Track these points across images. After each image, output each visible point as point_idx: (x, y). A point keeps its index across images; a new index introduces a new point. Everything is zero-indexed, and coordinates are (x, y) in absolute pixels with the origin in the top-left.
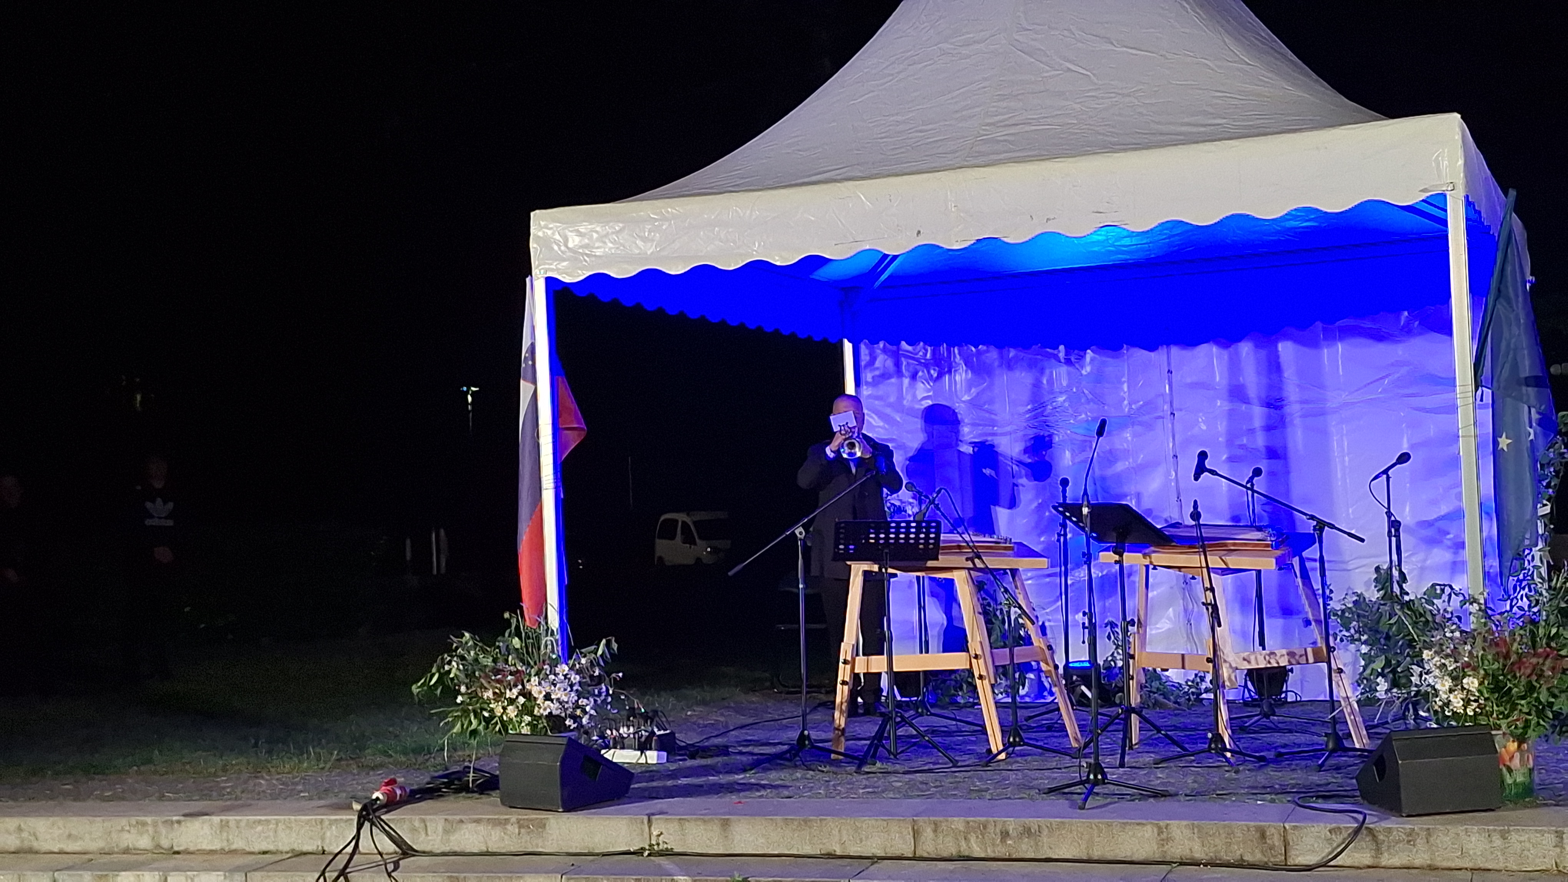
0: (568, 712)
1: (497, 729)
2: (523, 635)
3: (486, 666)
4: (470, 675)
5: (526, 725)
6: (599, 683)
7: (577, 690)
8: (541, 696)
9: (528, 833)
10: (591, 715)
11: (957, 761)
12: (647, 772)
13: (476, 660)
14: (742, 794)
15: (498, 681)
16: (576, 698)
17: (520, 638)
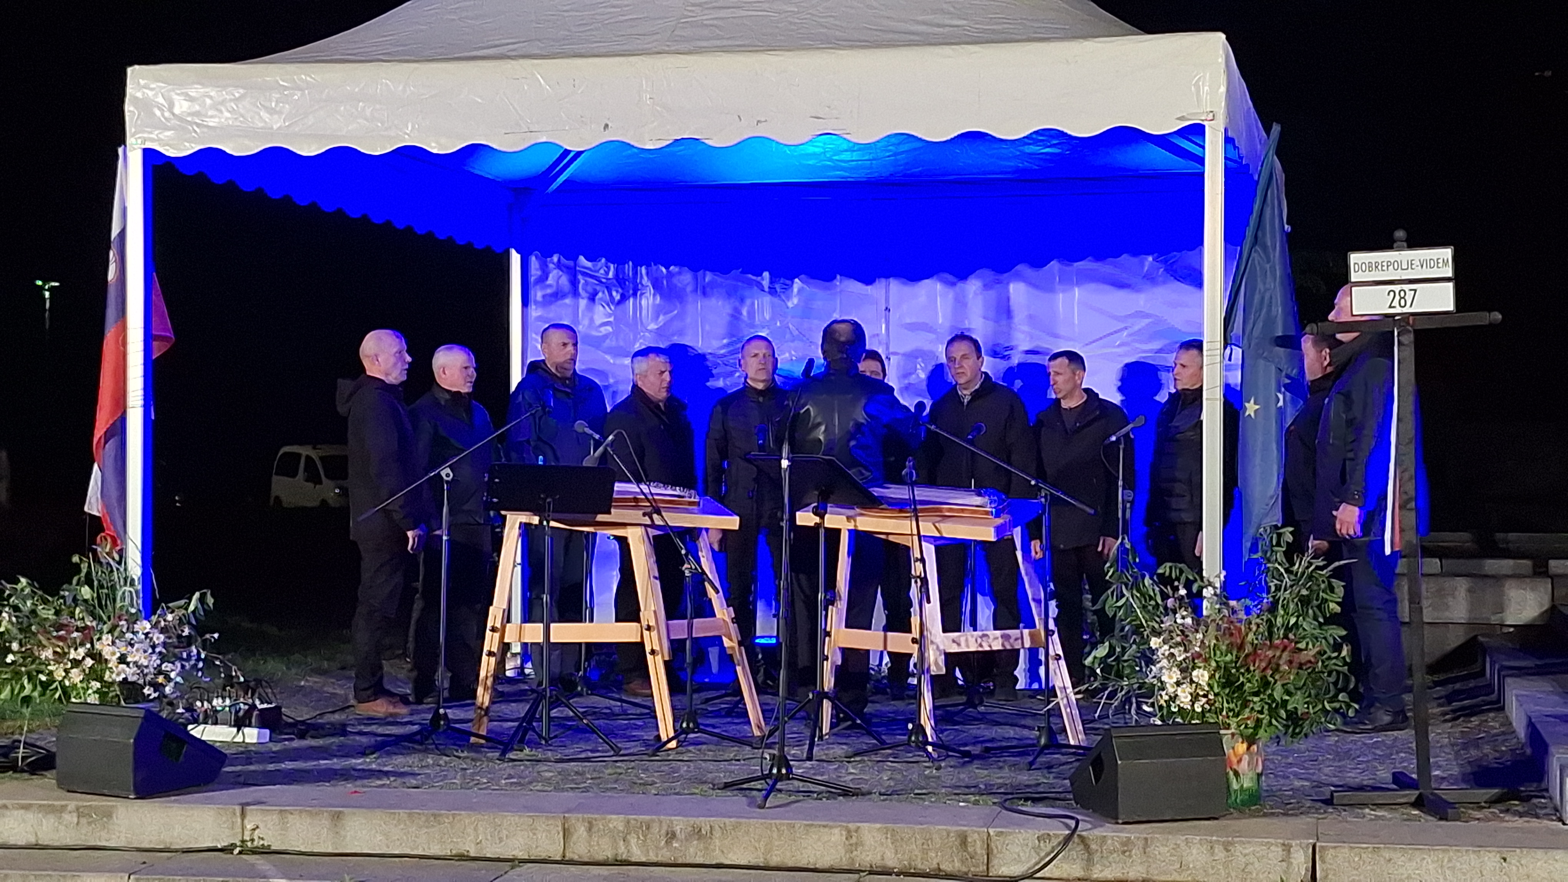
0: (148, 678)
1: (57, 696)
2: (96, 583)
3: (46, 619)
4: (25, 630)
5: (94, 692)
6: (189, 645)
7: (160, 653)
8: (115, 658)
9: (89, 823)
10: (176, 683)
11: (620, 749)
12: (242, 753)
13: (33, 612)
14: (359, 783)
15: (60, 638)
16: (159, 662)
17: (92, 587)
